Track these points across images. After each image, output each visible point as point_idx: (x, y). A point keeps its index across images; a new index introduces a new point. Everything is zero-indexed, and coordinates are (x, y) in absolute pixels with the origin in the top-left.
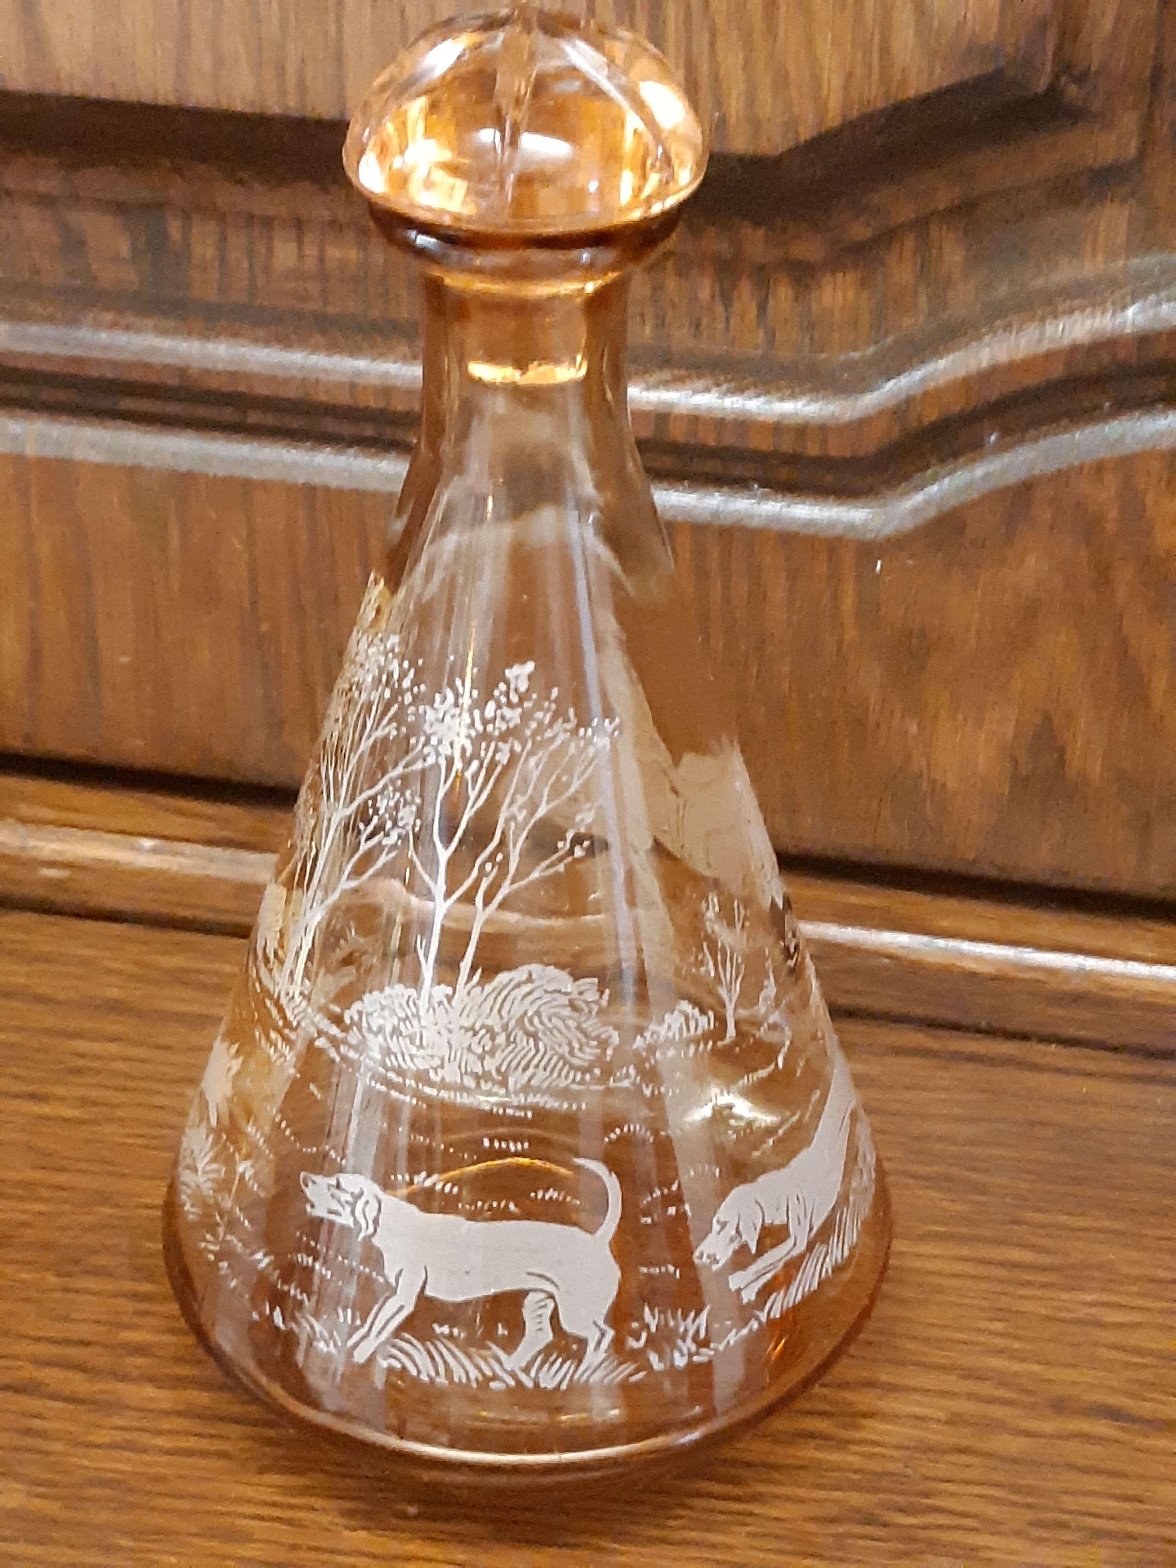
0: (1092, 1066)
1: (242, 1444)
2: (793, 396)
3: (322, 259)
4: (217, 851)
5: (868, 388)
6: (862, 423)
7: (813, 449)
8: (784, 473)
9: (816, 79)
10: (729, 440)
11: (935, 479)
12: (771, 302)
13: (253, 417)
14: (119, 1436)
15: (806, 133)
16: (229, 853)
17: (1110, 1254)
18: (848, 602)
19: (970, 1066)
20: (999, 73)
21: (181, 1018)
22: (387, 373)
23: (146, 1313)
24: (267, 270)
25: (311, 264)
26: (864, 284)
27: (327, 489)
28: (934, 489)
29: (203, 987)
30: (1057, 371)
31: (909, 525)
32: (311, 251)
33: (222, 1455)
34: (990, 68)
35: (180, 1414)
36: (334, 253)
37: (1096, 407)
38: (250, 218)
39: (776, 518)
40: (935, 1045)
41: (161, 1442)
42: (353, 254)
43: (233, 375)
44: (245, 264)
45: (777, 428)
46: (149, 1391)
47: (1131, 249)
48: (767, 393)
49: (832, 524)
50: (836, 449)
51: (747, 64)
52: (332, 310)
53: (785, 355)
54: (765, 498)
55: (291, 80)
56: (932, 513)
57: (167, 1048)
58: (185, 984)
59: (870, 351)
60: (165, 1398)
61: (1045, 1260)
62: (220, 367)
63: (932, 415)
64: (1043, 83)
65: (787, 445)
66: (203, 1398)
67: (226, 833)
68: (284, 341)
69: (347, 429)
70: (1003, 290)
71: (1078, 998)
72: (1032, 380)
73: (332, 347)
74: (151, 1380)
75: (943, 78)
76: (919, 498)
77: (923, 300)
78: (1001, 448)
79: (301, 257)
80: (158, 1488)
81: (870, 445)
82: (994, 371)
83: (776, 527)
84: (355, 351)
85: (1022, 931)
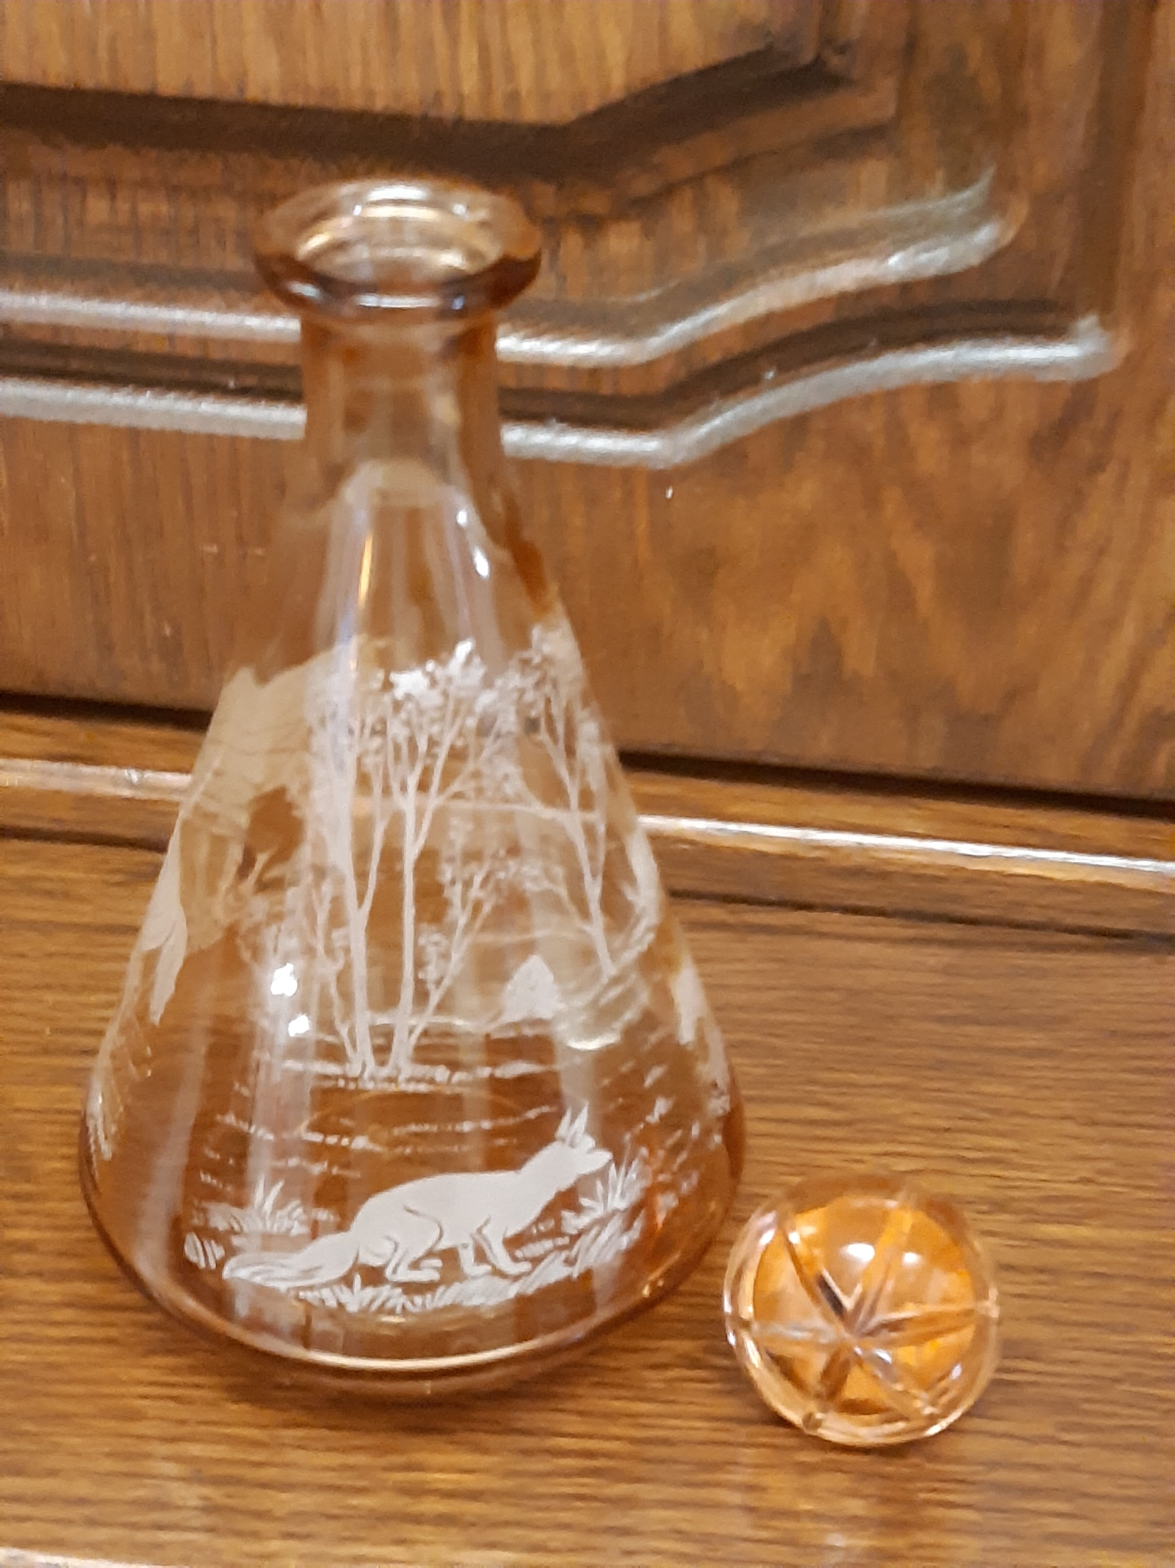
0: (872, 931)
1: (129, 1330)
2: (587, 340)
3: (134, 212)
4: (55, 766)
5: (654, 333)
6: (649, 366)
7: (606, 389)
8: (579, 409)
9: (601, 56)
10: (529, 382)
11: (719, 412)
12: (562, 252)
13: (75, 365)
14: (16, 1330)
15: (592, 104)
16: (67, 767)
17: (894, 1106)
18: (642, 527)
19: (763, 937)
20: (770, 48)
21: (32, 926)
22: (203, 324)
23: (27, 1213)
24: (81, 223)
25: (123, 218)
26: (647, 233)
27: (149, 431)
28: (717, 422)
29: (49, 894)
30: (826, 317)
31: (696, 454)
32: (123, 206)
33: (110, 1341)
34: (760, 46)
35: (69, 1305)
36: (145, 209)
37: (863, 346)
38: (64, 177)
39: (576, 450)
40: (731, 919)
41: (53, 1332)
42: (164, 208)
43: (56, 329)
44: (60, 221)
45: (573, 371)
46: (36, 1285)
47: (889, 201)
48: (562, 338)
49: (624, 455)
50: (629, 387)
51: (537, 42)
52: (145, 260)
53: (575, 296)
54: (563, 432)
55: (103, 54)
56: (716, 443)
57: (22, 956)
58: (31, 892)
59: (655, 293)
60: (52, 1291)
61: (837, 1115)
62: (43, 320)
63: (715, 357)
64: (807, 57)
65: (582, 386)
66: (88, 1289)
67: (64, 749)
68: (103, 293)
69: (166, 373)
70: (773, 239)
71: (857, 872)
72: (805, 325)
73: (149, 298)
74: (39, 1274)
75: (718, 55)
76: (704, 430)
77: (701, 247)
78: (776, 384)
79: (113, 211)
80: (54, 1375)
81: (660, 384)
82: (769, 318)
83: (573, 459)
84: (171, 301)
85: (806, 813)
